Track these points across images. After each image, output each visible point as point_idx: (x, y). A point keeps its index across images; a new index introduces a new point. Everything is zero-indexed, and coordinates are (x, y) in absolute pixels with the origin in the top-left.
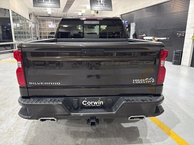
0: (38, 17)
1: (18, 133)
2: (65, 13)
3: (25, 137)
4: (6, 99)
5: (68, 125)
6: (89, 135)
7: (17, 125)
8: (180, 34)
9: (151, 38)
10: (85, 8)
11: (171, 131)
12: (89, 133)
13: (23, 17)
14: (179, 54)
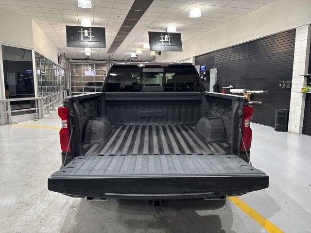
0: (70, 61)
1: (52, 221)
2: (111, 54)
3: (61, 226)
4: (30, 177)
5: (120, 212)
6: (150, 225)
7: (49, 210)
8: (284, 86)
9: (241, 91)
10: (142, 47)
11: (266, 221)
12: (150, 222)
13: (50, 61)
14: (284, 114)
